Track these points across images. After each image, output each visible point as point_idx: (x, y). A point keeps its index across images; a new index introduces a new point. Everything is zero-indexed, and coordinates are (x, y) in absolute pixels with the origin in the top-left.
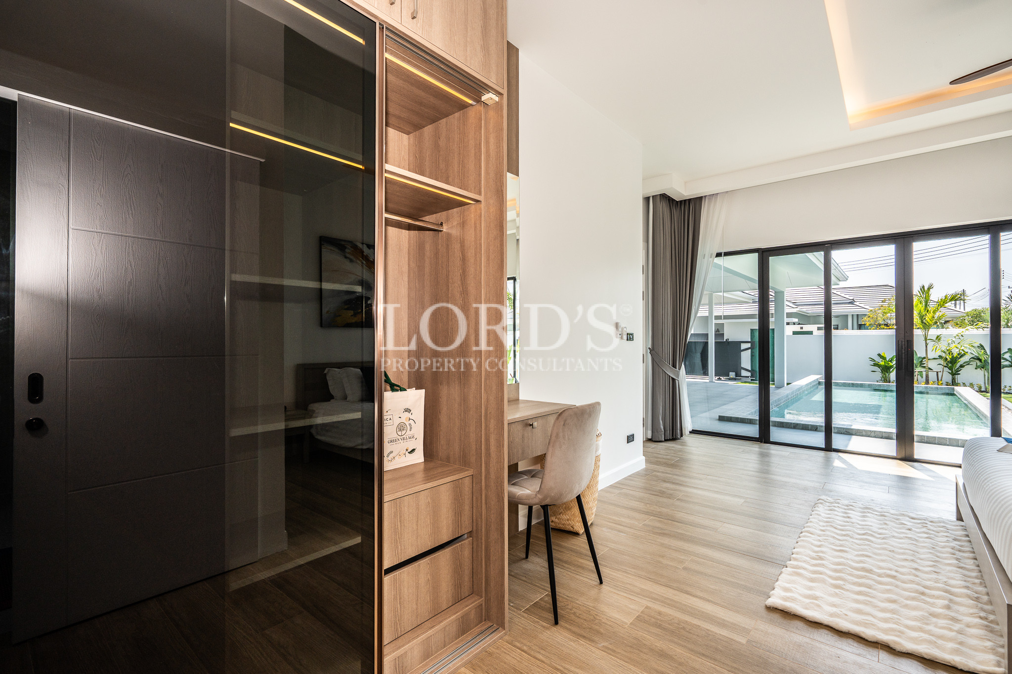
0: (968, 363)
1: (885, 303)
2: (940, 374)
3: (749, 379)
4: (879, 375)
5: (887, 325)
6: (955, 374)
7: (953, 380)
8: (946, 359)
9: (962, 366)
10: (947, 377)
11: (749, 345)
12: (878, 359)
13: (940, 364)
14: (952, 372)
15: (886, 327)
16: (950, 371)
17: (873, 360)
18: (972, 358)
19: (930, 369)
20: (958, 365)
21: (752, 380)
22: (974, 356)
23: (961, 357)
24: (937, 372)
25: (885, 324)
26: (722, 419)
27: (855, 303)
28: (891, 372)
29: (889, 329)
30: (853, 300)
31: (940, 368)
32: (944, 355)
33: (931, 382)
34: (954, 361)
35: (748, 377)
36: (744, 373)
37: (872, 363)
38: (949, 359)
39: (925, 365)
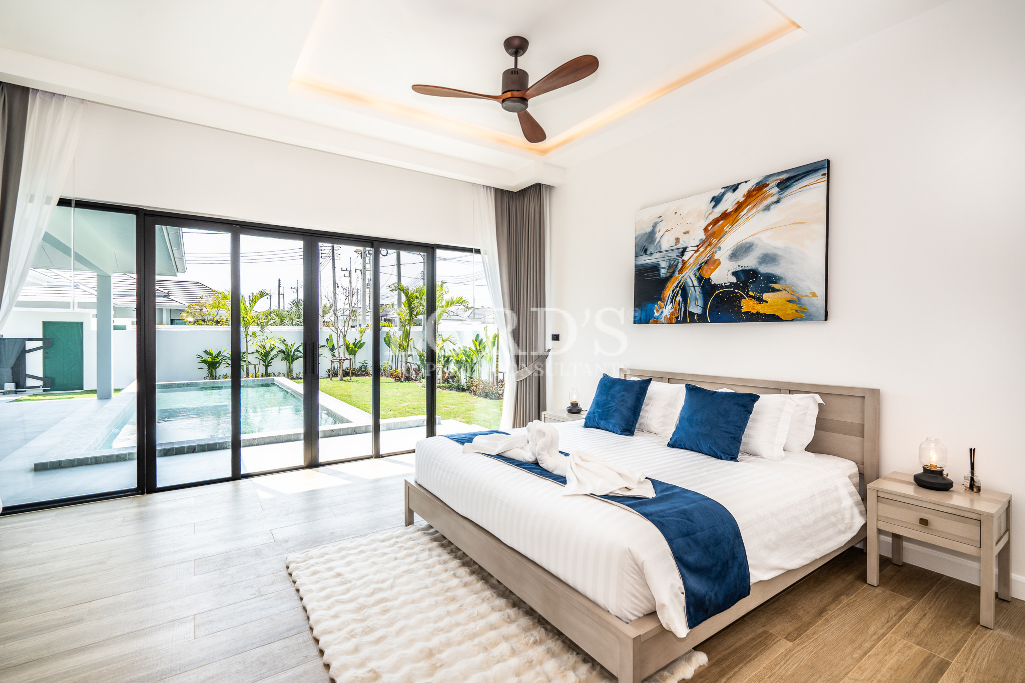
0: (276, 356)
1: (202, 300)
2: (257, 367)
3: (40, 391)
4: (205, 371)
5: (204, 321)
6: (267, 366)
7: (266, 371)
8: (262, 353)
9: (272, 359)
10: (262, 369)
11: (40, 344)
12: (205, 357)
13: (257, 358)
14: (266, 364)
15: (203, 323)
16: (264, 364)
17: (200, 357)
18: (279, 351)
19: (249, 363)
20: (270, 358)
21: (44, 391)
22: (280, 350)
23: (271, 351)
24: (255, 365)
25: (202, 320)
26: (40, 468)
27: (171, 297)
28: (217, 368)
29: (206, 325)
30: (168, 293)
31: (256, 361)
32: (260, 349)
33: (250, 375)
34: (266, 355)
35: (39, 387)
36: (30, 382)
37: (199, 360)
38: (263, 353)
39: (245, 359)
